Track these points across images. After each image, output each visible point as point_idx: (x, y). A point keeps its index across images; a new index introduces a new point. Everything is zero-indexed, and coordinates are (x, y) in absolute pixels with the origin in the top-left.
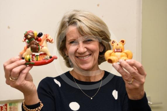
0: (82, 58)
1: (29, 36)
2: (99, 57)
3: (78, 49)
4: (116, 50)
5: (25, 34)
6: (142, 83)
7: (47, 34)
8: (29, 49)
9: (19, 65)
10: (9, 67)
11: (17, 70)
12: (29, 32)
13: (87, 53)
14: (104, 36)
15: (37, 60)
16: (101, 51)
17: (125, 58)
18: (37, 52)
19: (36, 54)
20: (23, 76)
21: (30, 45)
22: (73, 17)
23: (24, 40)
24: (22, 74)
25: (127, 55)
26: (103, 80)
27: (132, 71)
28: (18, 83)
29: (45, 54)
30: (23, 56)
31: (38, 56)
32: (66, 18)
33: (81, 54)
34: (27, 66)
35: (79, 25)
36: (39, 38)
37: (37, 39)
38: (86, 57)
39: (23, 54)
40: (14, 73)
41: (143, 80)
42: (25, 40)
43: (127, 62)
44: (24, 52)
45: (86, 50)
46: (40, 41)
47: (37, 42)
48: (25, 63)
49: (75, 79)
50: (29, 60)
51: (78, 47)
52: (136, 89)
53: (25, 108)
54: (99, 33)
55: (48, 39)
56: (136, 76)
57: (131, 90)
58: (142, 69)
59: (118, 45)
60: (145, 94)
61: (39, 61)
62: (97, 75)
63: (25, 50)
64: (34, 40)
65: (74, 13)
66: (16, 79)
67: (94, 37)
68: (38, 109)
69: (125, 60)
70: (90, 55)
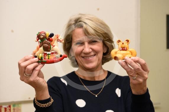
0: (87, 58)
1: (42, 37)
2: (103, 57)
3: (83, 49)
4: (121, 49)
5: (37, 34)
6: (145, 78)
7: (58, 34)
8: (42, 48)
9: (32, 63)
10: (23, 64)
11: (31, 67)
12: (41, 32)
13: (92, 54)
14: (108, 38)
15: (49, 59)
16: (104, 52)
17: (130, 56)
18: (49, 51)
19: (48, 53)
20: (36, 73)
21: (42, 44)
22: (79, 20)
23: (36, 40)
24: (35, 71)
25: (132, 53)
26: (106, 79)
27: (136, 67)
28: (32, 79)
29: (56, 53)
30: (36, 55)
31: (50, 54)
32: (72, 21)
33: (86, 54)
34: (39, 64)
35: (85, 27)
36: (51, 38)
37: (49, 39)
38: (91, 57)
39: (36, 52)
40: (28, 69)
41: (146, 76)
42: (38, 40)
43: (132, 60)
44: (37, 51)
45: (91, 50)
46: (51, 41)
47: (49, 42)
48: (37, 61)
49: (80, 78)
50: (42, 58)
51: (83, 48)
52: (140, 84)
53: (37, 102)
54: (103, 35)
55: (59, 39)
56: (140, 71)
57: (135, 85)
58: (145, 65)
59: (123, 43)
60: (147, 90)
61: (51, 59)
62: (101, 74)
63: (38, 49)
64: (46, 40)
65: (80, 16)
66: (30, 76)
67: (98, 39)
68: (49, 103)
69: (130, 58)
70: (95, 55)
